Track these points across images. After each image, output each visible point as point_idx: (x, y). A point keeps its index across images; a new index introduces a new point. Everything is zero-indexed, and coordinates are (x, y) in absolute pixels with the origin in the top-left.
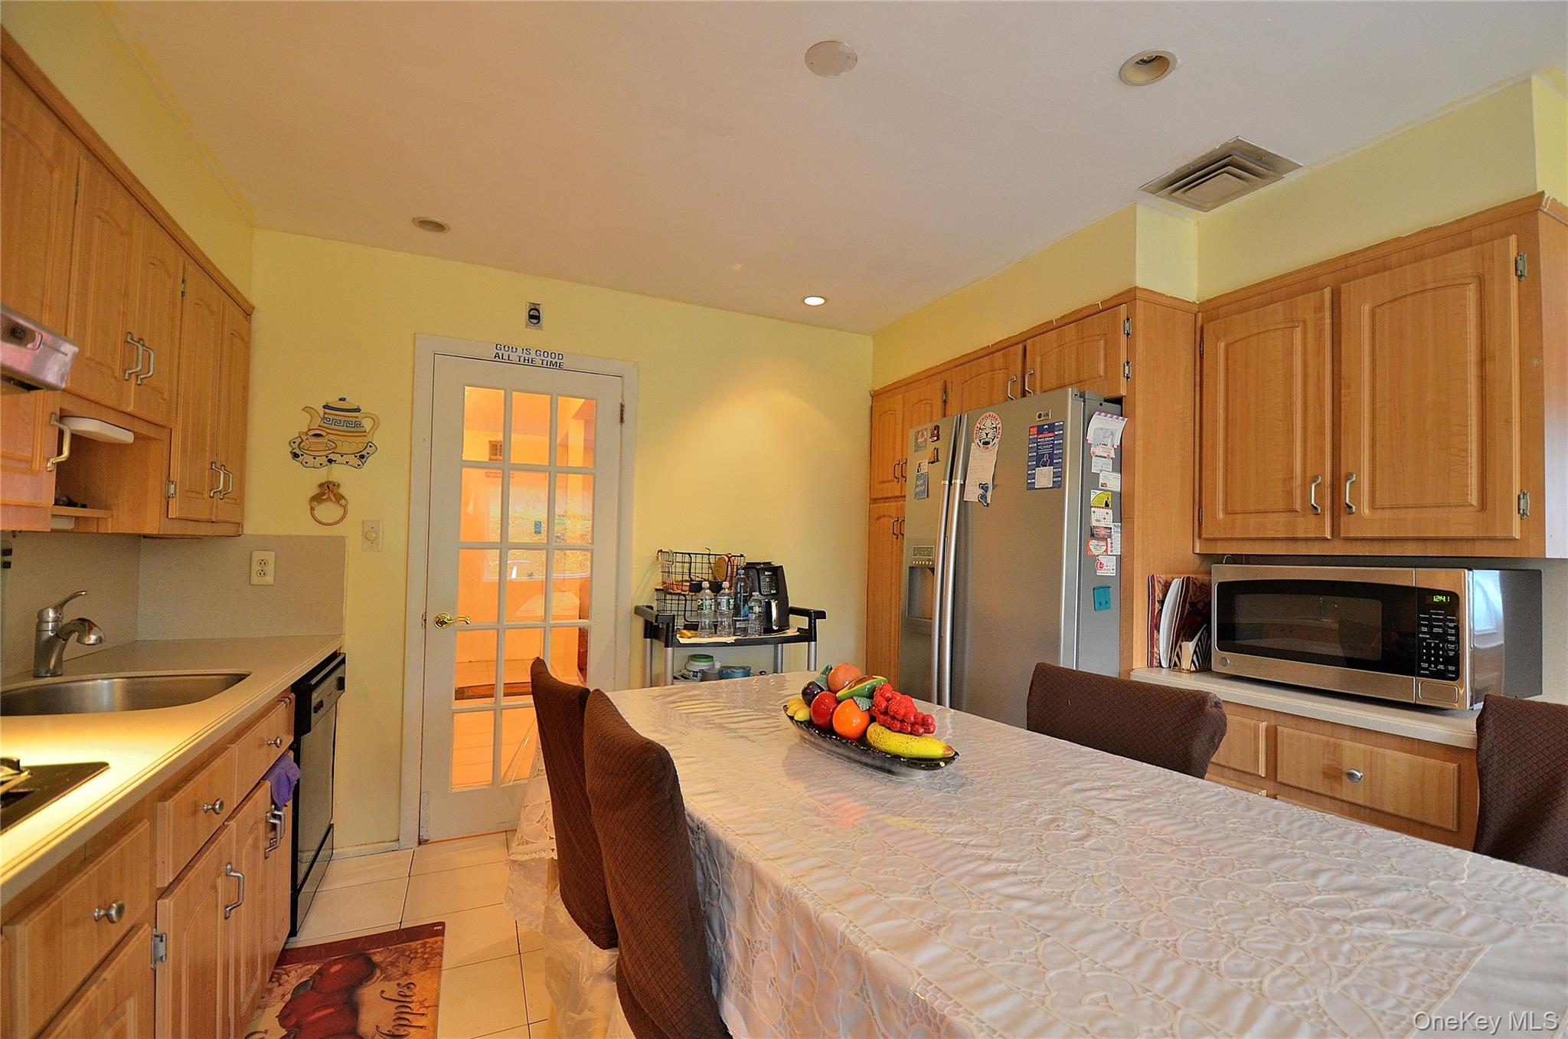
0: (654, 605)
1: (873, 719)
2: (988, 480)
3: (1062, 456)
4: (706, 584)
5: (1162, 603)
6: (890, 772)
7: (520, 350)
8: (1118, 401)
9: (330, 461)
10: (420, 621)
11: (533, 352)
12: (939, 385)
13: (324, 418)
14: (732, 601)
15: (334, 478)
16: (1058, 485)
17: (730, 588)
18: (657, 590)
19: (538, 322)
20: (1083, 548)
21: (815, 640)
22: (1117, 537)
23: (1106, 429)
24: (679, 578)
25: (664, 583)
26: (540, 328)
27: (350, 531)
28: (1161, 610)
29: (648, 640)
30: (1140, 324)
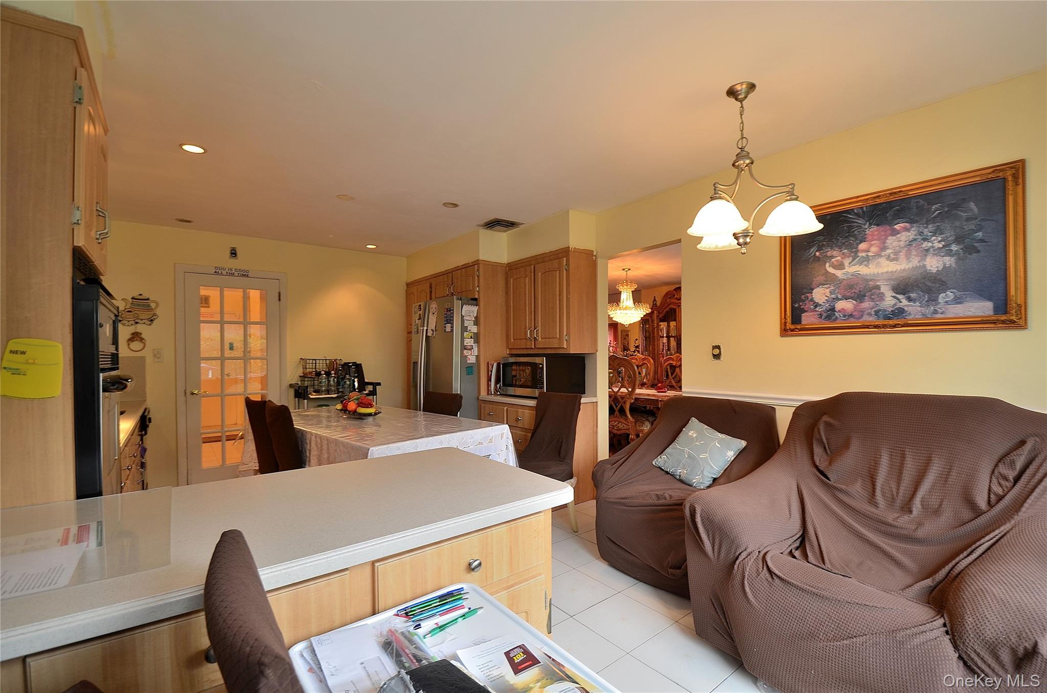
0: (299, 383)
1: (359, 406)
2: (434, 328)
3: (453, 320)
4: (323, 372)
5: (491, 371)
6: (363, 419)
7: (227, 269)
8: (476, 299)
9: (137, 323)
10: (183, 394)
11: (233, 270)
12: (428, 284)
13: (132, 304)
14: (335, 379)
15: (138, 330)
16: (452, 331)
17: (335, 374)
18: (300, 376)
19: (236, 256)
20: (462, 353)
21: (376, 395)
22: (476, 349)
23: (470, 311)
24: (311, 370)
25: (303, 373)
26: (237, 259)
27: (147, 353)
28: (491, 374)
29: (297, 399)
30: (481, 273)
